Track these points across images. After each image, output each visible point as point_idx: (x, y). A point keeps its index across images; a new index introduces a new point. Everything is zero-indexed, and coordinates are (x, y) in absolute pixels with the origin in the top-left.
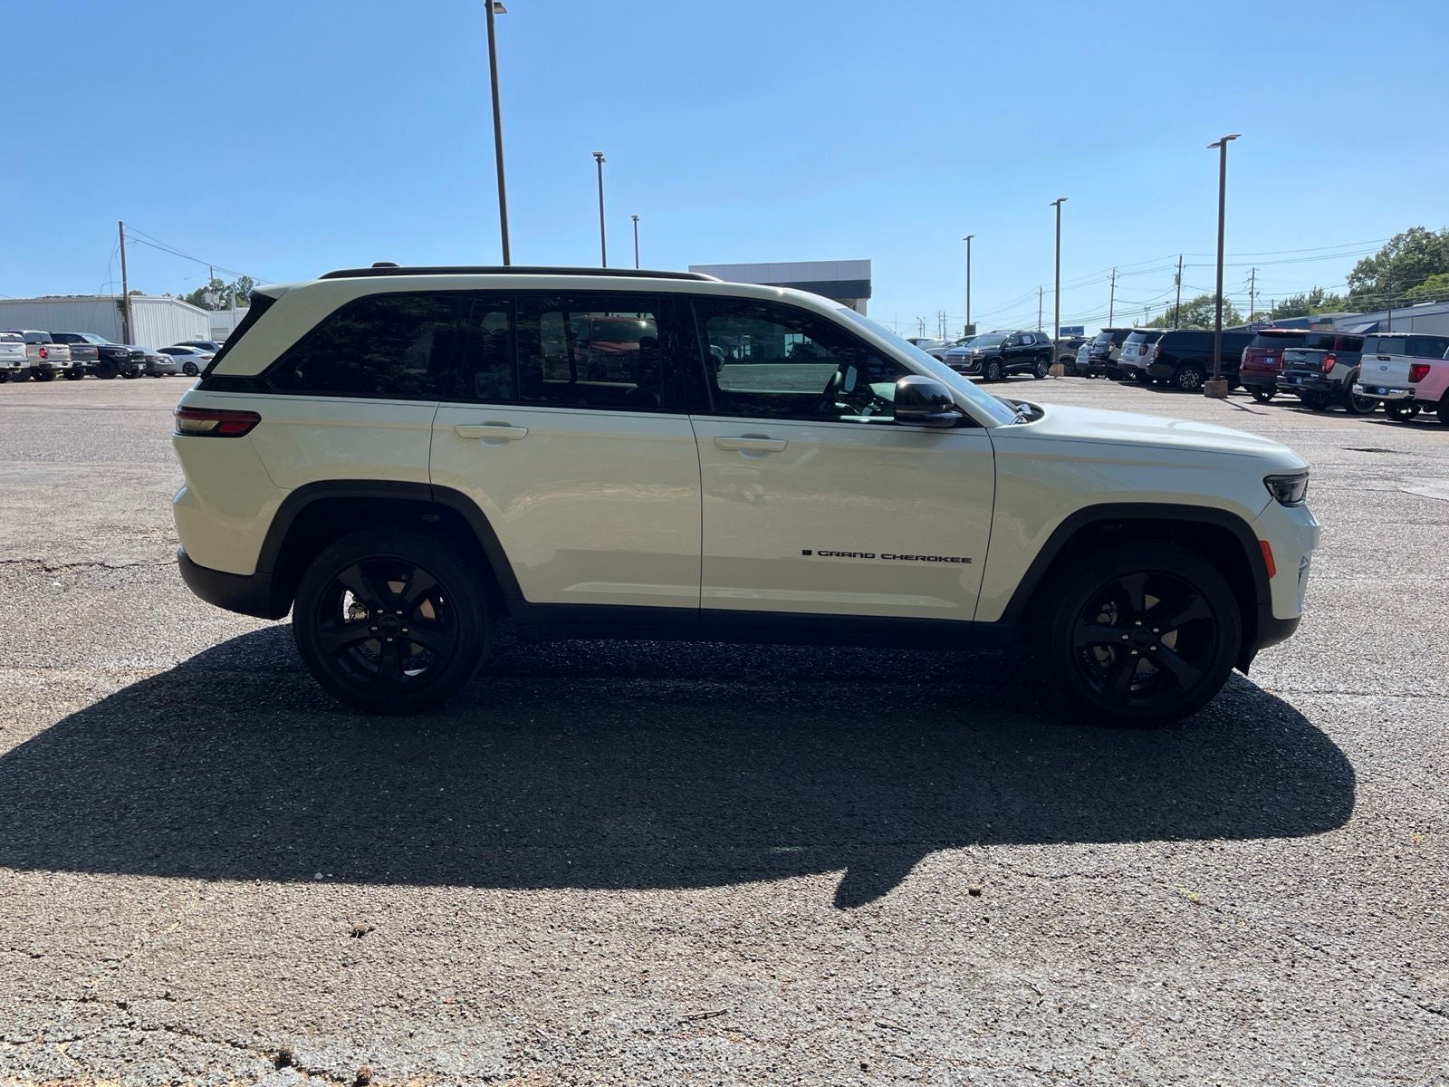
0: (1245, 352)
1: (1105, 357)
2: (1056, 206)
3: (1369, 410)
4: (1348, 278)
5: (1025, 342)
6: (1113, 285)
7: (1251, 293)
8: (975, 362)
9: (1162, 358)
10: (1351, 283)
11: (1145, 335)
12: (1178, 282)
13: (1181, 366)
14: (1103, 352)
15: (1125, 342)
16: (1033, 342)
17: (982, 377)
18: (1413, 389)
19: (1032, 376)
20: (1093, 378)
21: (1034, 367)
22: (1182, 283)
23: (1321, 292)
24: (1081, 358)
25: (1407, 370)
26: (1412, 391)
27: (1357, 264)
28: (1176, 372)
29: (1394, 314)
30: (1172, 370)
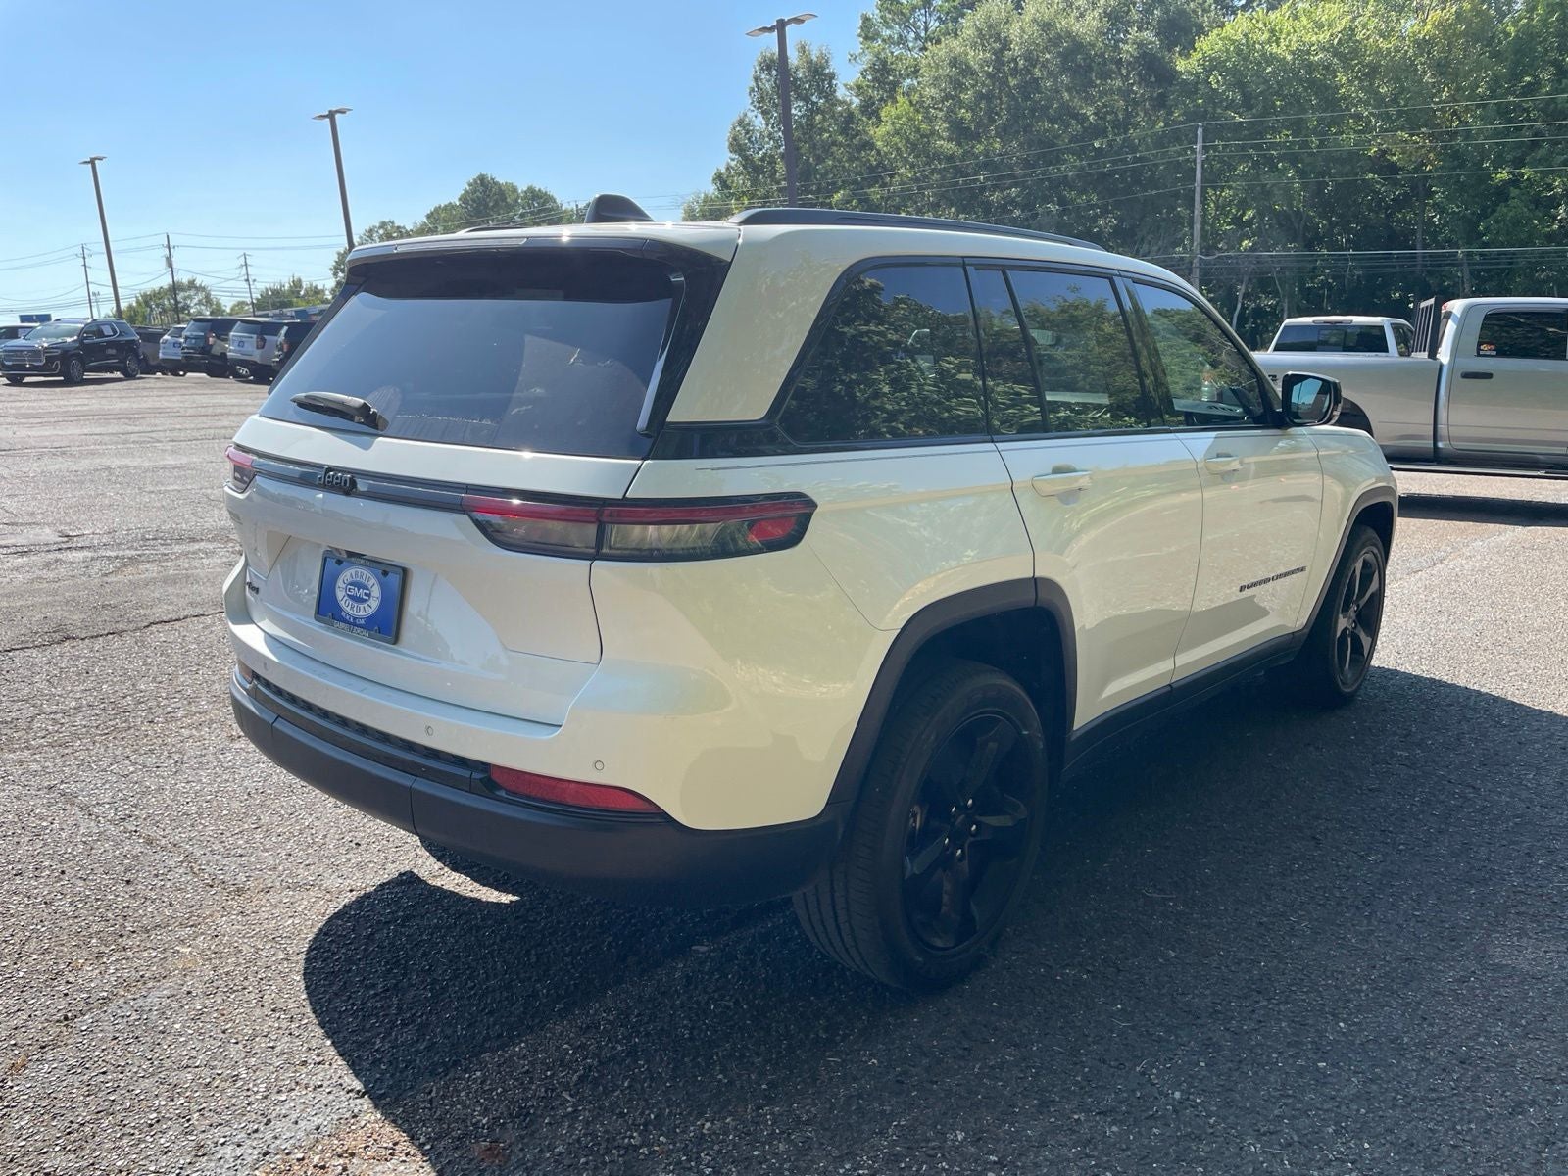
1: (205, 350)
2: (89, 165)
4: (331, 269)
5: (106, 334)
6: (83, 265)
7: (247, 280)
10: (335, 274)
11: (259, 326)
12: (170, 265)
14: (202, 345)
15: (232, 334)
16: (115, 332)
19: (118, 375)
20: (182, 376)
21: (123, 365)
22: (175, 266)
23: (300, 281)
24: (168, 347)
27: (337, 256)
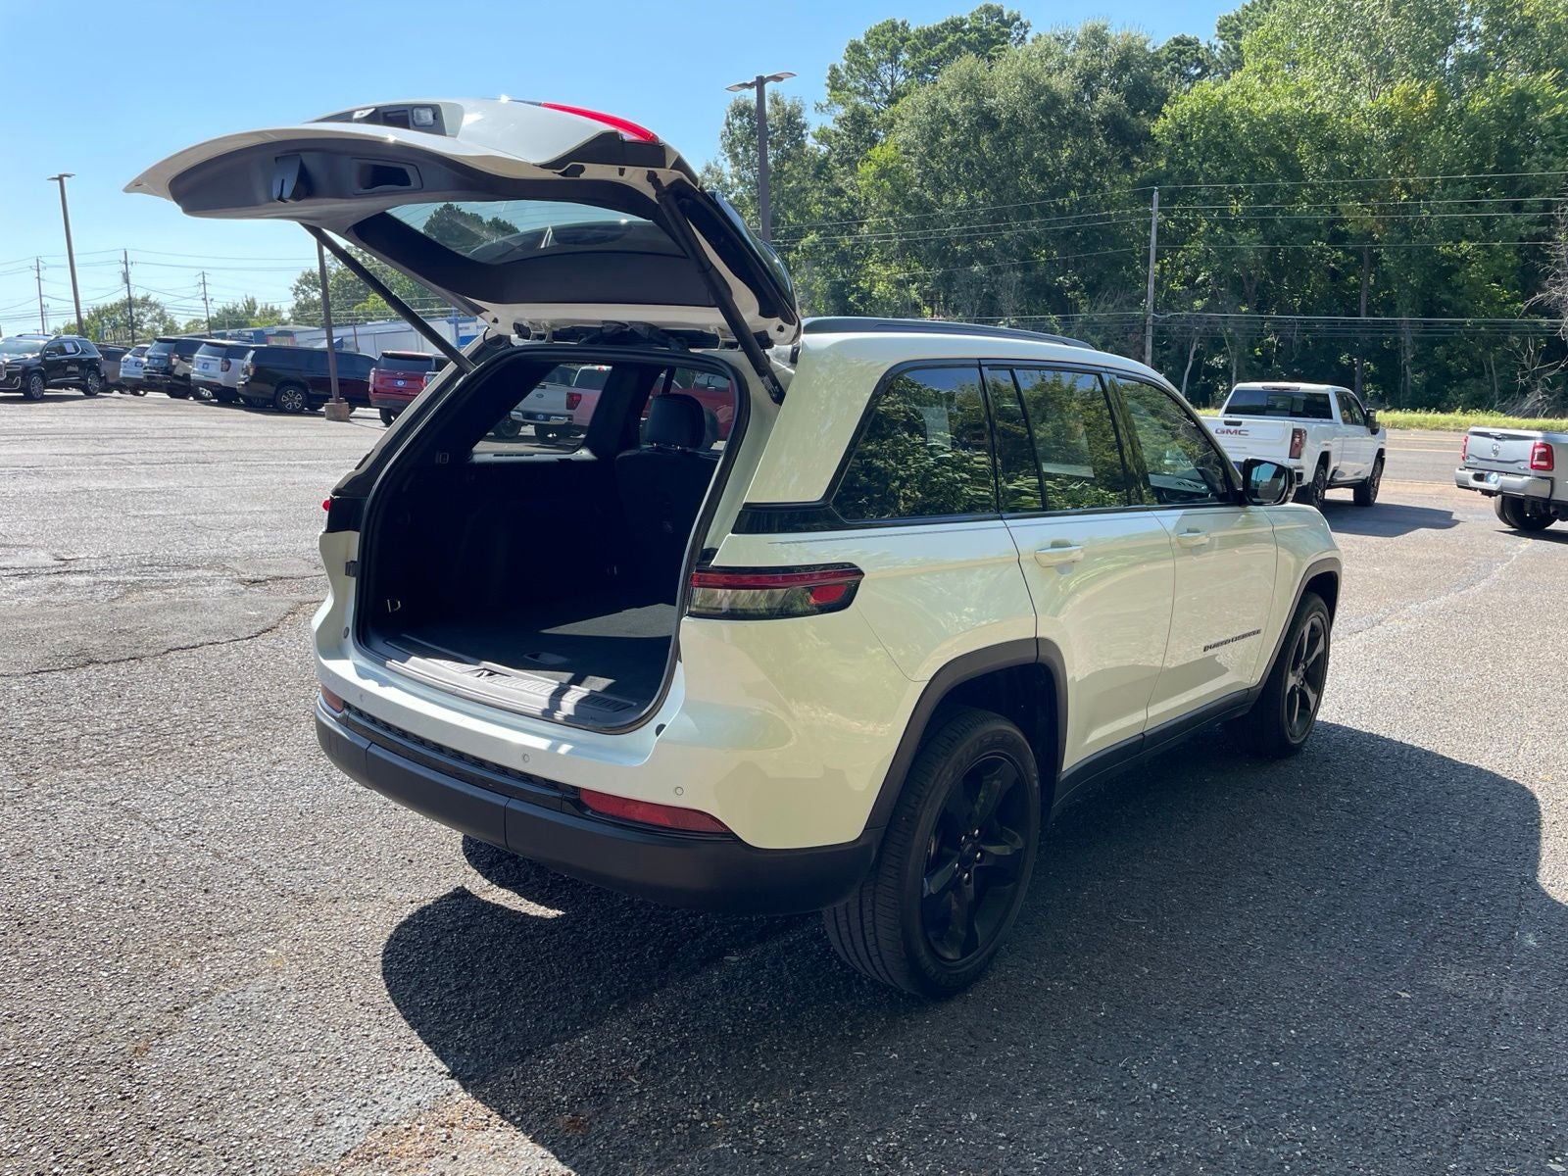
0: (372, 374)
1: (168, 371)
2: (58, 182)
3: (513, 435)
4: (292, 290)
5: (68, 351)
6: (39, 278)
7: (205, 299)
8: (11, 375)
9: (260, 374)
11: (225, 349)
12: (127, 280)
13: (285, 384)
14: (165, 365)
15: (196, 355)
16: (78, 350)
17: (22, 394)
18: (571, 416)
20: (142, 395)
21: (83, 383)
22: (131, 282)
24: (130, 366)
25: (564, 398)
26: (570, 417)
28: (277, 392)
29: (359, 330)
30: (271, 390)
